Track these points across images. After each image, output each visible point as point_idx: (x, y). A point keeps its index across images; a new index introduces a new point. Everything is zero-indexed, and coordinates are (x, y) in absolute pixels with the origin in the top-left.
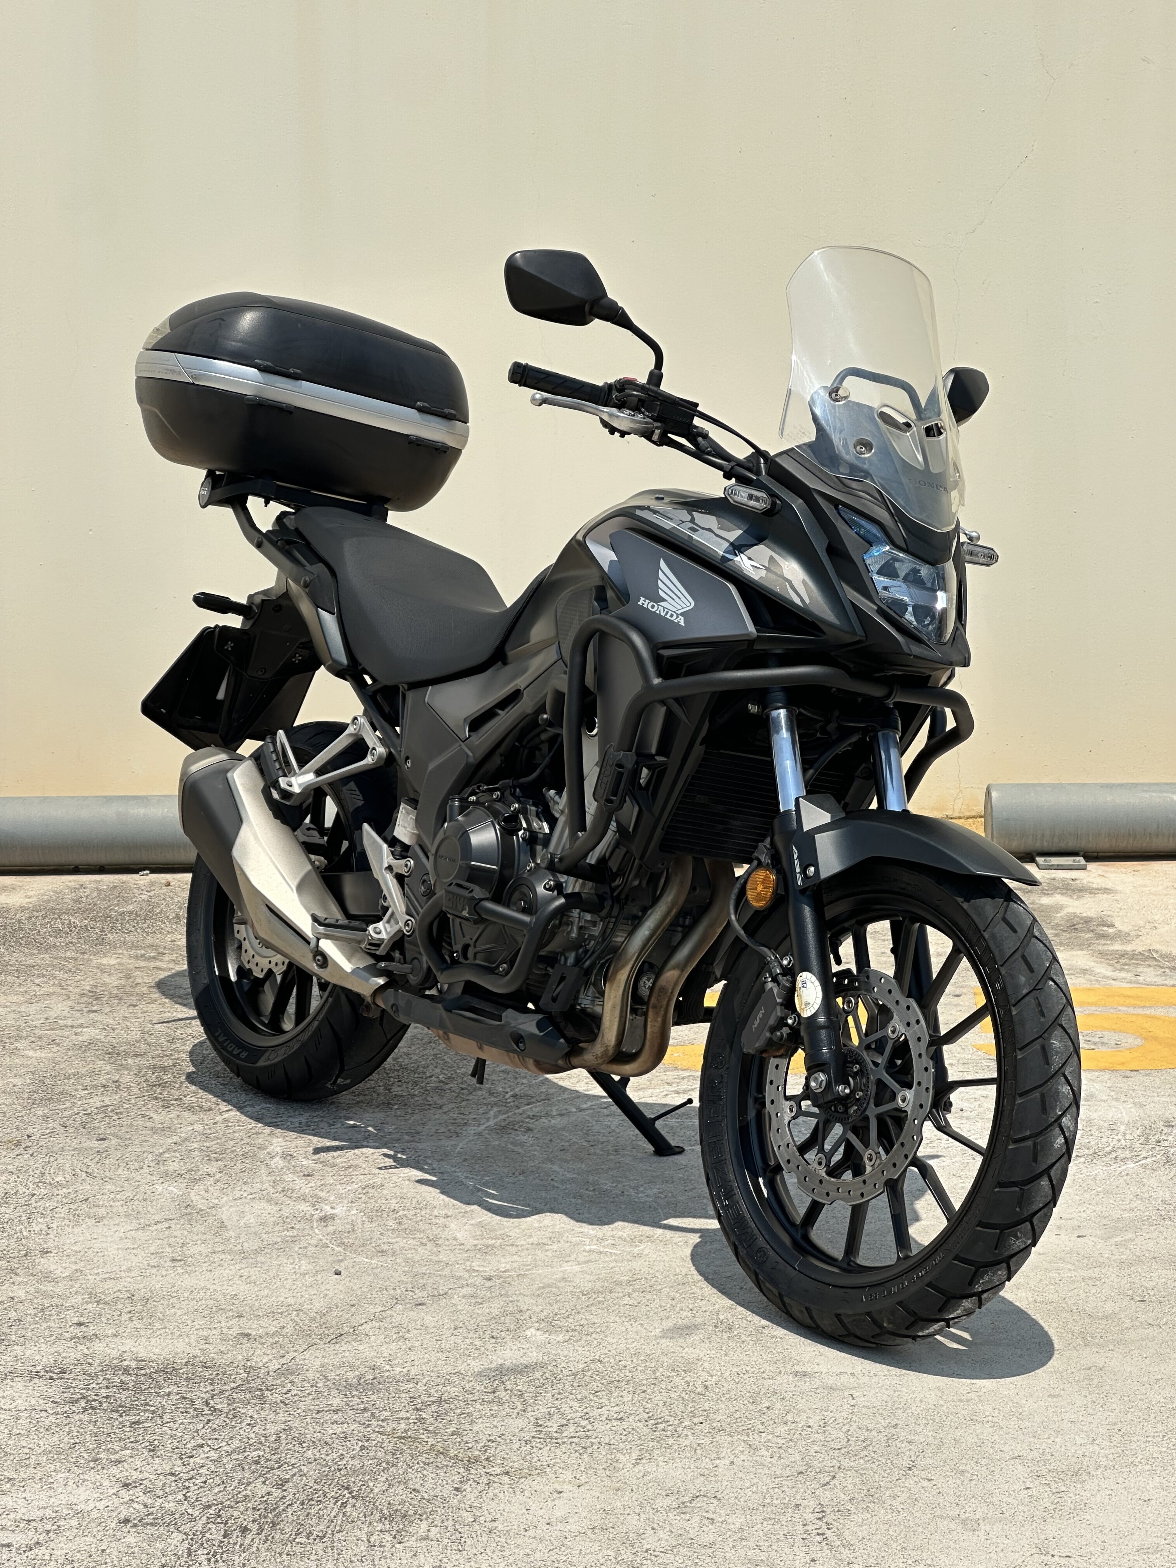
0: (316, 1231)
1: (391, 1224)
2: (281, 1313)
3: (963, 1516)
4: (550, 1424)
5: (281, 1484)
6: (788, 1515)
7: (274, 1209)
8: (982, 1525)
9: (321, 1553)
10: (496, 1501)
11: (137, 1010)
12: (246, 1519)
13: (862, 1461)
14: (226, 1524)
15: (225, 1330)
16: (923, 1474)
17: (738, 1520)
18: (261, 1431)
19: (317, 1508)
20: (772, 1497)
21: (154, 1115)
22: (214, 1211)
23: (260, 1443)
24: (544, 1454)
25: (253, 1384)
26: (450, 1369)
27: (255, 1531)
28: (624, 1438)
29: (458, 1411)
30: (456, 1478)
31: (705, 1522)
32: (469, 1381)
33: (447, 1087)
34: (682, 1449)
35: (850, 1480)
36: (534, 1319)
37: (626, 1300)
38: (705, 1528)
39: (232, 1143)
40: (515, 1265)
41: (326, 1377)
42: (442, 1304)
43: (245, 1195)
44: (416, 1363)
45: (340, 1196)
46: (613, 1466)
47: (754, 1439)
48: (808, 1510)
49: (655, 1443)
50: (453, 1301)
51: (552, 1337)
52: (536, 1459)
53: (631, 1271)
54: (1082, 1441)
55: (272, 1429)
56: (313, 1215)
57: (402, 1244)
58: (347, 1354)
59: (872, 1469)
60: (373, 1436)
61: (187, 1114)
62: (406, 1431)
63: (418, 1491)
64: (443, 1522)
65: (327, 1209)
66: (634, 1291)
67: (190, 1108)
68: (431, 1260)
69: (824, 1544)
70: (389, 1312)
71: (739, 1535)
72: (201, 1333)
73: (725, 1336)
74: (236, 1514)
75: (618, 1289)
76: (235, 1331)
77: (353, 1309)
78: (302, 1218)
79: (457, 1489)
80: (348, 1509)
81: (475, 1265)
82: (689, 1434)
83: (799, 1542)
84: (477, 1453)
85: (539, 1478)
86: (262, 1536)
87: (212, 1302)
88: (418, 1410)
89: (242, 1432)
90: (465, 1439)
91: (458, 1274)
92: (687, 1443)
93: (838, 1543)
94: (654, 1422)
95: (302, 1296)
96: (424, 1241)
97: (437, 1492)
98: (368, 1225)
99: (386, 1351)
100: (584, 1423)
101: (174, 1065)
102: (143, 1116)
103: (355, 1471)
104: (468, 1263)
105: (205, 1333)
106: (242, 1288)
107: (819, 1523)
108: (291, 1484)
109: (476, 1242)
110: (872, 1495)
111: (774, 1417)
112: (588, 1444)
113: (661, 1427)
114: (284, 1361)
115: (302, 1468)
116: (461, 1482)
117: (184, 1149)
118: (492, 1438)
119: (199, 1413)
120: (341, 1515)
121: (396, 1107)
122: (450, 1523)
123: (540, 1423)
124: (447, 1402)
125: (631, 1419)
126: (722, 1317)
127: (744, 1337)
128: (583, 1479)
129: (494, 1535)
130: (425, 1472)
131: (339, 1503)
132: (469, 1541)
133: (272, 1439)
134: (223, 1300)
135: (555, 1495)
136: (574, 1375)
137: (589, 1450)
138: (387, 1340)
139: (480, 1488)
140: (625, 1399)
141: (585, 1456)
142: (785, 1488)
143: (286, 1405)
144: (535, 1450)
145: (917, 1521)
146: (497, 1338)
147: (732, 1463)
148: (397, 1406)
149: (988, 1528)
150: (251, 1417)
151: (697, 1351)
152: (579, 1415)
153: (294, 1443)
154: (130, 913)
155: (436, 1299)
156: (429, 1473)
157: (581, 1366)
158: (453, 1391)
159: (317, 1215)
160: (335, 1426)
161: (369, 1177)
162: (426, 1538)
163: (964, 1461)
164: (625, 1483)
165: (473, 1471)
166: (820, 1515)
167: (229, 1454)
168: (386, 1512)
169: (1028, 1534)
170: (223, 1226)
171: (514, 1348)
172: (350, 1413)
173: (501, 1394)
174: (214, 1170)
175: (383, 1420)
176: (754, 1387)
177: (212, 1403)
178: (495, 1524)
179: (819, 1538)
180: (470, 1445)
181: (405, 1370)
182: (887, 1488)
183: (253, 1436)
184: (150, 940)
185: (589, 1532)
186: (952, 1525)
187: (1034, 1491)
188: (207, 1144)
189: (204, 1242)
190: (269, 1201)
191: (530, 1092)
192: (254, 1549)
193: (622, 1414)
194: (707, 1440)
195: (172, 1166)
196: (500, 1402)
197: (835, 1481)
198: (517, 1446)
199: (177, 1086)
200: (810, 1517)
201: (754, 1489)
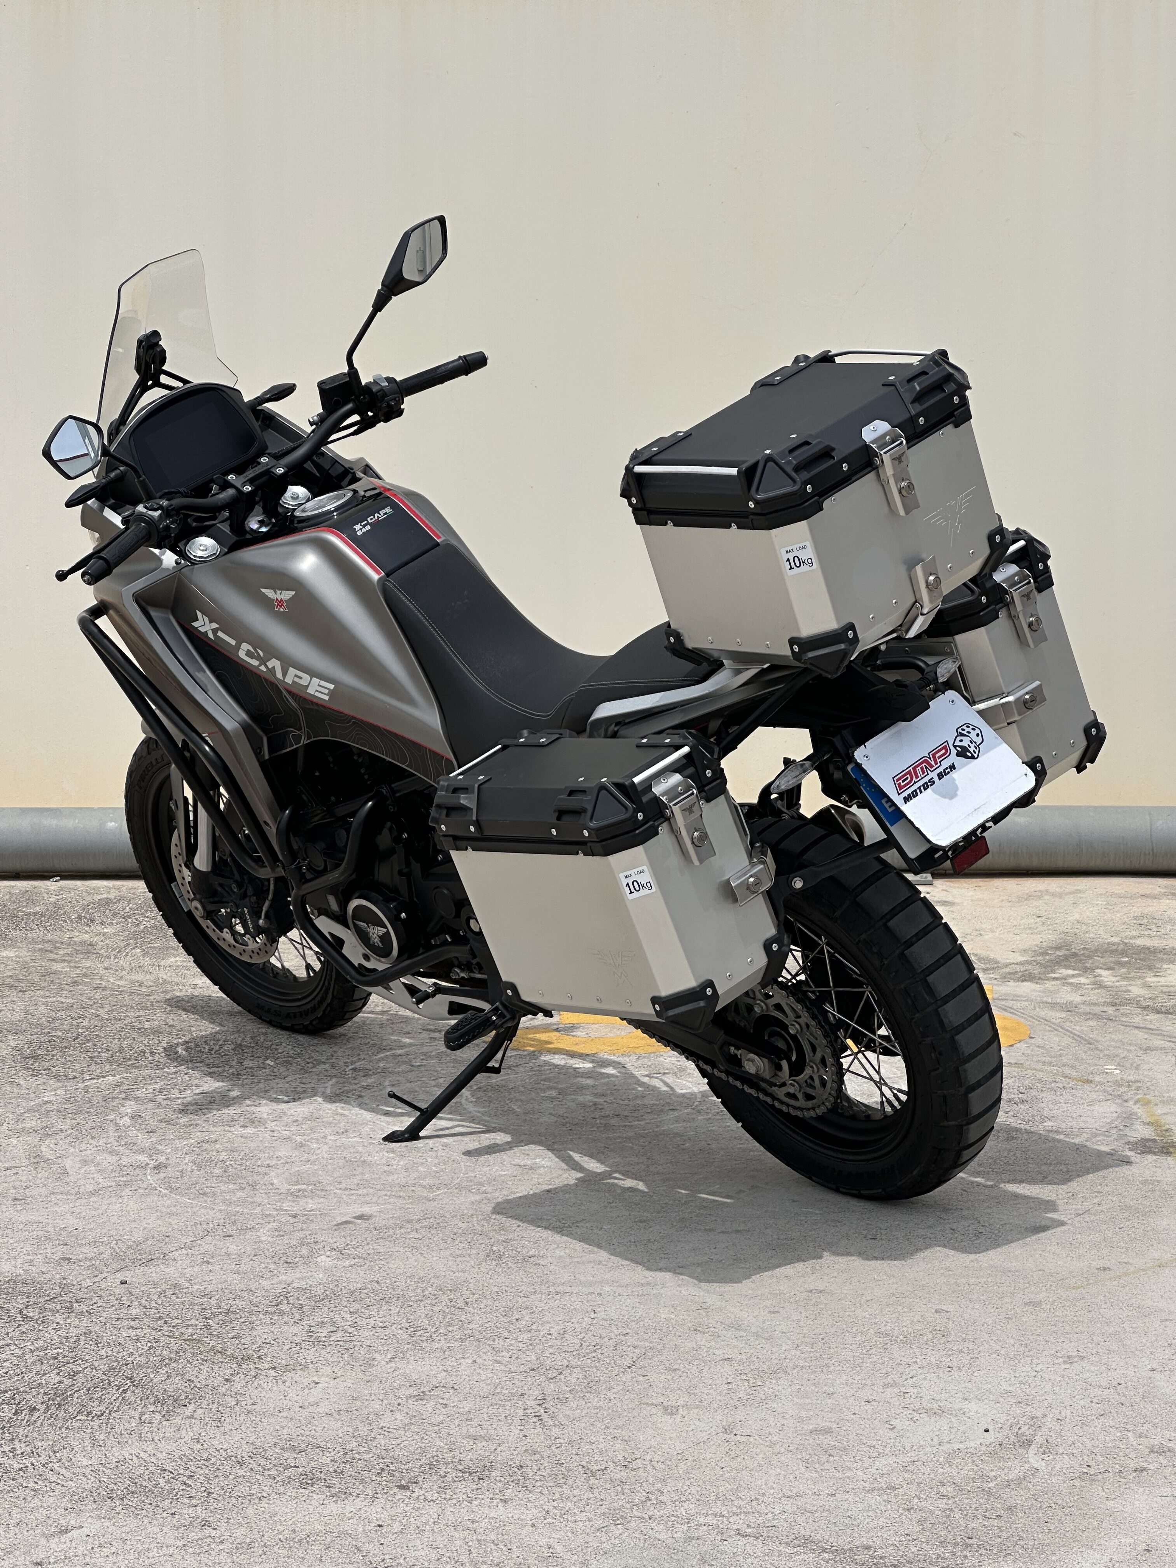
0: (149, 1177)
1: (217, 1171)
2: (102, 1242)
3: (665, 1404)
4: (320, 1330)
5: (73, 1375)
6: (513, 1402)
7: (116, 1158)
8: (681, 1411)
9: (96, 1427)
10: (260, 1389)
11: (27, 994)
12: (37, 1401)
13: (589, 1361)
14: (19, 1404)
15: (49, 1255)
16: (640, 1372)
17: (467, 1406)
18: (64, 1334)
19: (100, 1394)
20: (502, 1388)
21: (22, 1082)
22: (60, 1161)
23: (61, 1343)
24: (311, 1355)
25: (65, 1298)
26: (243, 1287)
27: (42, 1411)
28: (383, 1341)
29: (243, 1320)
30: (228, 1372)
31: (439, 1406)
32: (257, 1297)
33: (295, 1061)
34: (432, 1351)
35: (575, 1375)
36: (327, 1248)
37: (414, 1235)
38: (437, 1411)
39: (88, 1105)
40: (320, 1206)
41: (130, 1293)
42: (247, 1236)
43: (91, 1147)
44: (213, 1282)
45: (177, 1149)
46: (369, 1363)
47: (499, 1344)
48: (531, 1398)
49: (410, 1346)
50: (258, 1234)
51: (340, 1262)
52: (302, 1357)
53: (423, 1211)
54: (787, 1347)
55: (73, 1332)
56: (148, 1164)
57: (223, 1188)
58: (154, 1275)
59: (596, 1367)
60: (162, 1339)
61: (52, 1082)
62: (192, 1335)
63: (193, 1382)
64: (208, 1405)
65: (162, 1159)
66: (422, 1227)
67: (57, 1077)
68: (246, 1201)
69: (538, 1424)
70: (199, 1242)
71: (466, 1416)
72: (26, 1257)
73: (494, 1263)
74: (28, 1397)
75: (408, 1225)
76: (60, 1255)
77: (167, 1239)
78: (138, 1166)
79: (227, 1380)
80: (128, 1394)
81: (285, 1206)
82: (442, 1339)
83: (517, 1421)
84: (252, 1352)
85: (300, 1373)
86: (48, 1415)
87: (42, 1233)
88: (206, 1318)
89: (47, 1334)
90: (242, 1341)
91: (267, 1212)
92: (438, 1346)
93: (551, 1423)
94: (414, 1330)
95: (124, 1229)
96: (243, 1186)
97: (209, 1382)
98: (196, 1172)
99: (189, 1272)
100: (350, 1330)
101: (49, 1041)
102: (12, 1083)
103: (140, 1366)
104: (279, 1204)
105: (31, 1257)
106: (72, 1222)
107: (538, 1408)
108: (81, 1375)
109: (289, 1187)
110: (591, 1386)
111: (520, 1326)
112: (352, 1346)
113: (418, 1333)
114: (97, 1279)
115: (94, 1363)
116: (232, 1375)
117: (43, 1110)
118: (267, 1341)
119: (12, 1319)
120: (120, 1399)
121: (244, 1077)
122: (215, 1405)
123: (312, 1329)
124: (234, 1313)
125: (393, 1328)
126: (495, 1248)
127: (510, 1264)
128: (340, 1374)
129: (251, 1415)
130: (202, 1367)
131: (121, 1390)
132: (228, 1420)
133: (72, 1340)
134: (52, 1231)
135: (313, 1385)
136: (352, 1293)
137: (351, 1351)
138: (192, 1264)
139: (247, 1379)
140: (392, 1312)
141: (346, 1355)
142: (516, 1381)
143: (90, 1314)
144: (303, 1351)
145: (625, 1407)
146: (290, 1263)
147: (475, 1361)
148: (189, 1316)
149: (685, 1413)
150: (58, 1323)
151: (466, 1275)
152: (348, 1324)
153: (91, 1343)
154: (36, 914)
155: (243, 1232)
156: (205, 1368)
157: (359, 1286)
158: (240, 1304)
159: (152, 1163)
160: (130, 1331)
161: (207, 1133)
162: (192, 1417)
163: (679, 1361)
164: (376, 1376)
165: (244, 1366)
166: (541, 1402)
167: (32, 1351)
168: (160, 1396)
169: (719, 1418)
170: (65, 1172)
171: (303, 1271)
172: (146, 1321)
173: (284, 1307)
174: (67, 1127)
175: (174, 1327)
176: (509, 1303)
177: (25, 1312)
178: (254, 1407)
179: (535, 1419)
180: (246, 1346)
181: (202, 1288)
182: (605, 1382)
183: (56, 1338)
184: (49, 937)
185: (335, 1414)
186: (654, 1411)
187: (734, 1386)
188: (66, 1107)
189: (45, 1185)
190: (111, 1152)
191: (368, 1067)
192: (39, 1423)
193: (387, 1324)
194: (457, 1344)
195: (29, 1124)
196: (281, 1313)
197: (562, 1377)
198: (286, 1348)
199: (48, 1058)
200: (533, 1403)
201: (489, 1381)
